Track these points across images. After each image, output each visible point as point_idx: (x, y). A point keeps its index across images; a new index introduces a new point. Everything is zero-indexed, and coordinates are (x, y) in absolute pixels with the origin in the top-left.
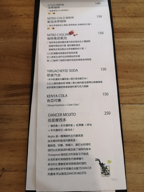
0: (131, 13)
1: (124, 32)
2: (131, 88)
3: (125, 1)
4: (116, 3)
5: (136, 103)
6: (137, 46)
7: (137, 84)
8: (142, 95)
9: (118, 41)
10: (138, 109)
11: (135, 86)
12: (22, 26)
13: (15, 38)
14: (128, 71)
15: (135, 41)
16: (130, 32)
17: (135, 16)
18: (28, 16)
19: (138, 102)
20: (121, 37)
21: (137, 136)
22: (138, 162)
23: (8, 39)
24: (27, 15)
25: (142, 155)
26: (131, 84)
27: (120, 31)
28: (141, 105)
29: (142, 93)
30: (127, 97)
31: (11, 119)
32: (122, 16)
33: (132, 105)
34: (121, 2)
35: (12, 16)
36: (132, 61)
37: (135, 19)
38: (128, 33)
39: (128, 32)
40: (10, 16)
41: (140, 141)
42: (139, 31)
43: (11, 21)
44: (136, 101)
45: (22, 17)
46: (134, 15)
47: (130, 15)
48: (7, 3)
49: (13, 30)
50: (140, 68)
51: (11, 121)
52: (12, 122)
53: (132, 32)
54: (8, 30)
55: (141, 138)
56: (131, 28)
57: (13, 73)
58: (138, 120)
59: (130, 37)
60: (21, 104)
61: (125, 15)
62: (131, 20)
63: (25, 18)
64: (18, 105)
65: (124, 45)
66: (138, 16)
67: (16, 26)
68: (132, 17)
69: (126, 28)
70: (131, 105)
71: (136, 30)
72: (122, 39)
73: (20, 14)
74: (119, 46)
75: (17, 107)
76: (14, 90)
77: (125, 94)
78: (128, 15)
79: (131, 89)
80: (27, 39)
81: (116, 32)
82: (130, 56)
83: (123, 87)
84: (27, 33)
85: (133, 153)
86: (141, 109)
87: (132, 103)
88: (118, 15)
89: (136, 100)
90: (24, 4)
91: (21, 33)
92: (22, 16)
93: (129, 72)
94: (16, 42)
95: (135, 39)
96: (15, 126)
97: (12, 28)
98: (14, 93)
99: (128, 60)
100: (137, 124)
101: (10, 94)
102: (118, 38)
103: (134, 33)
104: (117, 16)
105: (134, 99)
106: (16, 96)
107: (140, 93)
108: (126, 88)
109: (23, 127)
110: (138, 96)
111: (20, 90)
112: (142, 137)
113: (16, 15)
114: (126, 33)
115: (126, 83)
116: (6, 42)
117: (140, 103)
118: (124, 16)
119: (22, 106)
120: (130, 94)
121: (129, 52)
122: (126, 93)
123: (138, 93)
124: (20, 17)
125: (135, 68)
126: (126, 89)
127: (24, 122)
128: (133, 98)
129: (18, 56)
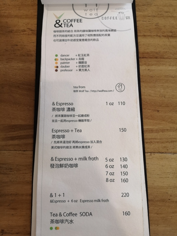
0: (167, 32)
1: (156, 58)
2: (163, 132)
3: (159, 15)
4: (148, 16)
5: (167, 152)
6: (172, 77)
7: (170, 128)
8: (175, 142)
9: (149, 70)
10: (169, 159)
11: (167, 129)
12: (25, 46)
13: (16, 62)
14: (159, 110)
15: (170, 70)
16: (164, 57)
17: (172, 36)
18: (33, 31)
19: (170, 151)
20: (153, 65)
21: (167, 193)
22: (166, 225)
23: (7, 62)
24: (31, 30)
25: (171, 217)
26: (162, 127)
27: (151, 56)
28: (174, 154)
29: (175, 138)
30: (156, 144)
31: (11, 169)
32: (155, 36)
33: (163, 154)
34: (155, 15)
35: (12, 32)
36: (164, 97)
37: (172, 40)
38: (162, 59)
39: (162, 57)
40: (9, 32)
41: (169, 200)
42: (175, 57)
43: (11, 38)
44: (168, 150)
45: (25, 33)
46: (170, 34)
47: (165, 34)
48: (5, 12)
49: (14, 51)
50: (174, 107)
51: (11, 171)
52: (13, 173)
53: (167, 58)
54: (7, 51)
55: (171, 196)
56: (166, 52)
57: (14, 109)
58: (169, 173)
59: (165, 64)
60: (24, 150)
61: (159, 35)
62: (166, 41)
63: (29, 35)
64: (20, 152)
65: (156, 75)
66: (175, 35)
67: (17, 45)
68: (168, 37)
69: (160, 52)
70: (161, 154)
71: (171, 55)
72: (153, 68)
73: (22, 28)
74: (149, 76)
75: (19, 154)
76: (14, 131)
77: (154, 140)
78: (163, 34)
79: (161, 133)
80: (31, 63)
81: (146, 58)
82: (162, 90)
83: (152, 130)
84: (31, 55)
85: (161, 214)
86: (174, 160)
87: (162, 152)
88: (150, 34)
89: (168, 148)
90: (27, 15)
91: (24, 56)
92: (25, 31)
93: (160, 112)
94: (17, 67)
95: (170, 68)
96: (17, 178)
97: (12, 47)
98: (14, 135)
99: (160, 95)
100: (167, 178)
101: (11, 137)
102: (148, 66)
103: (170, 58)
104: (149, 36)
105: (165, 147)
106: (17, 139)
107: (173, 139)
108: (156, 132)
109: (26, 180)
110: (170, 143)
111: (23, 131)
112: (172, 194)
113: (17, 30)
114: (159, 59)
115: (156, 126)
116: (4, 67)
117: (173, 152)
118: (157, 36)
119: (25, 153)
120: (160, 140)
121: (162, 84)
122: (156, 139)
123: (170, 139)
124: (22, 33)
125: (168, 107)
126: (156, 134)
127: (27, 173)
128: (164, 145)
129: (20, 87)
